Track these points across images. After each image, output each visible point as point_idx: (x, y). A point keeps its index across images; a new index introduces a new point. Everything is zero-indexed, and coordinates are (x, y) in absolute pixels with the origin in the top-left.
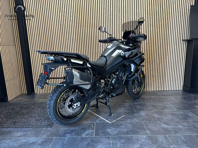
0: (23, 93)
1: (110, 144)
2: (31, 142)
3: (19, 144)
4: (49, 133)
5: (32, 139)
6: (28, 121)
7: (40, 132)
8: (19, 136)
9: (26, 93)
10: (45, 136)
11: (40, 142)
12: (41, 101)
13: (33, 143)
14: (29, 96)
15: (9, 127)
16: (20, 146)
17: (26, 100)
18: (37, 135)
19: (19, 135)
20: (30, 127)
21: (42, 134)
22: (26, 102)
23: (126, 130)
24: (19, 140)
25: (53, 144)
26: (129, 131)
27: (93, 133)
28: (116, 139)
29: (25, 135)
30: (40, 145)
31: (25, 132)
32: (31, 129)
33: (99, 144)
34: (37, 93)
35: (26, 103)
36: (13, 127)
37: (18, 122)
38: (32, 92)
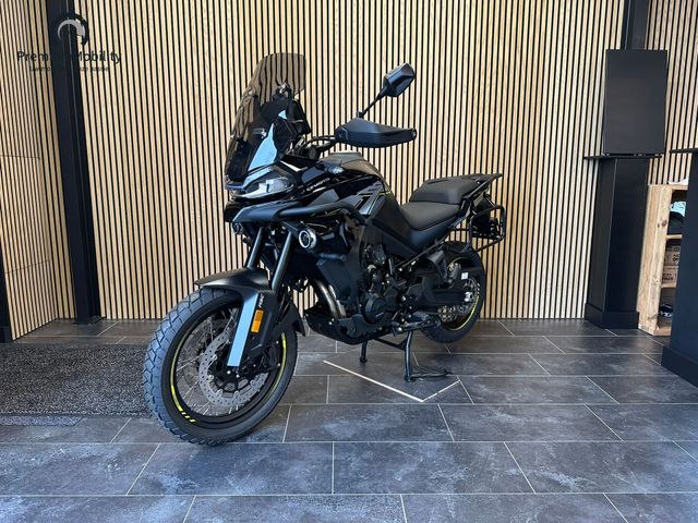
0: (61, 316)
1: (328, 462)
2: (85, 455)
3: (46, 461)
4: (142, 433)
5: (89, 448)
6: (75, 397)
7: (115, 428)
8: (47, 439)
9: (72, 316)
10: (128, 441)
11: (113, 455)
12: (120, 340)
13: (91, 459)
14: (82, 326)
15: (14, 414)
16: (50, 464)
17: (70, 336)
18: (103, 436)
19: (47, 435)
20: (83, 416)
21: (122, 433)
22: (71, 342)
23: (382, 426)
24: (47, 448)
25: (153, 461)
26: (393, 429)
27: (281, 432)
28: (350, 450)
29: (65, 437)
30: (113, 464)
31: (67, 430)
32: (85, 419)
33: (296, 462)
34: (109, 317)
35: (72, 347)
36: (26, 415)
37: (43, 400)
38: (91, 315)
